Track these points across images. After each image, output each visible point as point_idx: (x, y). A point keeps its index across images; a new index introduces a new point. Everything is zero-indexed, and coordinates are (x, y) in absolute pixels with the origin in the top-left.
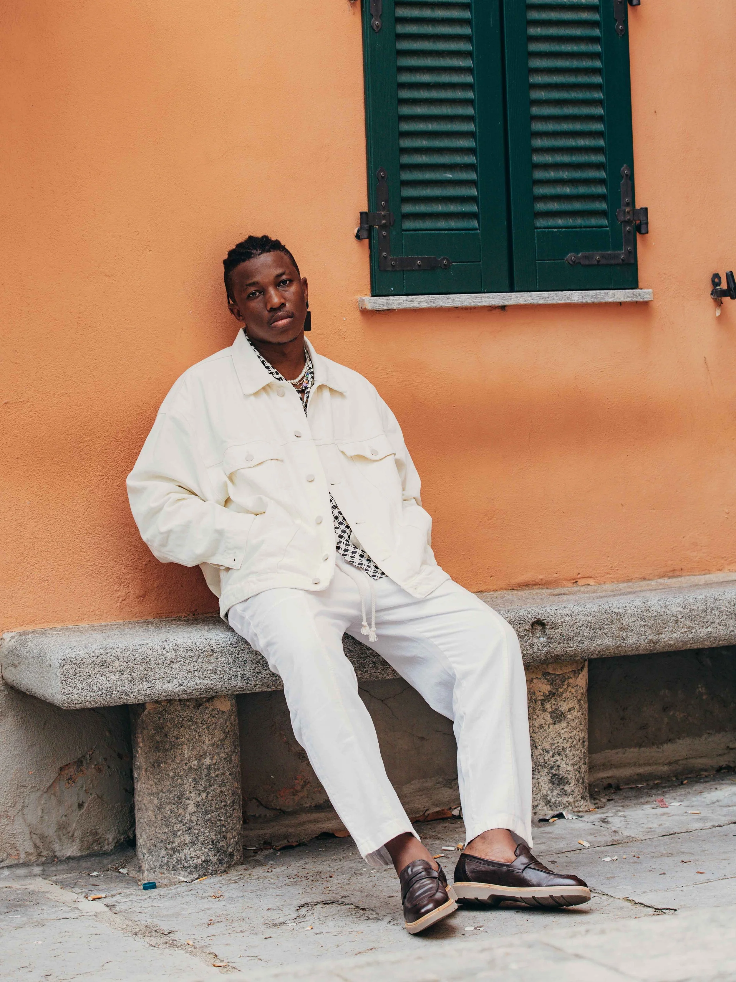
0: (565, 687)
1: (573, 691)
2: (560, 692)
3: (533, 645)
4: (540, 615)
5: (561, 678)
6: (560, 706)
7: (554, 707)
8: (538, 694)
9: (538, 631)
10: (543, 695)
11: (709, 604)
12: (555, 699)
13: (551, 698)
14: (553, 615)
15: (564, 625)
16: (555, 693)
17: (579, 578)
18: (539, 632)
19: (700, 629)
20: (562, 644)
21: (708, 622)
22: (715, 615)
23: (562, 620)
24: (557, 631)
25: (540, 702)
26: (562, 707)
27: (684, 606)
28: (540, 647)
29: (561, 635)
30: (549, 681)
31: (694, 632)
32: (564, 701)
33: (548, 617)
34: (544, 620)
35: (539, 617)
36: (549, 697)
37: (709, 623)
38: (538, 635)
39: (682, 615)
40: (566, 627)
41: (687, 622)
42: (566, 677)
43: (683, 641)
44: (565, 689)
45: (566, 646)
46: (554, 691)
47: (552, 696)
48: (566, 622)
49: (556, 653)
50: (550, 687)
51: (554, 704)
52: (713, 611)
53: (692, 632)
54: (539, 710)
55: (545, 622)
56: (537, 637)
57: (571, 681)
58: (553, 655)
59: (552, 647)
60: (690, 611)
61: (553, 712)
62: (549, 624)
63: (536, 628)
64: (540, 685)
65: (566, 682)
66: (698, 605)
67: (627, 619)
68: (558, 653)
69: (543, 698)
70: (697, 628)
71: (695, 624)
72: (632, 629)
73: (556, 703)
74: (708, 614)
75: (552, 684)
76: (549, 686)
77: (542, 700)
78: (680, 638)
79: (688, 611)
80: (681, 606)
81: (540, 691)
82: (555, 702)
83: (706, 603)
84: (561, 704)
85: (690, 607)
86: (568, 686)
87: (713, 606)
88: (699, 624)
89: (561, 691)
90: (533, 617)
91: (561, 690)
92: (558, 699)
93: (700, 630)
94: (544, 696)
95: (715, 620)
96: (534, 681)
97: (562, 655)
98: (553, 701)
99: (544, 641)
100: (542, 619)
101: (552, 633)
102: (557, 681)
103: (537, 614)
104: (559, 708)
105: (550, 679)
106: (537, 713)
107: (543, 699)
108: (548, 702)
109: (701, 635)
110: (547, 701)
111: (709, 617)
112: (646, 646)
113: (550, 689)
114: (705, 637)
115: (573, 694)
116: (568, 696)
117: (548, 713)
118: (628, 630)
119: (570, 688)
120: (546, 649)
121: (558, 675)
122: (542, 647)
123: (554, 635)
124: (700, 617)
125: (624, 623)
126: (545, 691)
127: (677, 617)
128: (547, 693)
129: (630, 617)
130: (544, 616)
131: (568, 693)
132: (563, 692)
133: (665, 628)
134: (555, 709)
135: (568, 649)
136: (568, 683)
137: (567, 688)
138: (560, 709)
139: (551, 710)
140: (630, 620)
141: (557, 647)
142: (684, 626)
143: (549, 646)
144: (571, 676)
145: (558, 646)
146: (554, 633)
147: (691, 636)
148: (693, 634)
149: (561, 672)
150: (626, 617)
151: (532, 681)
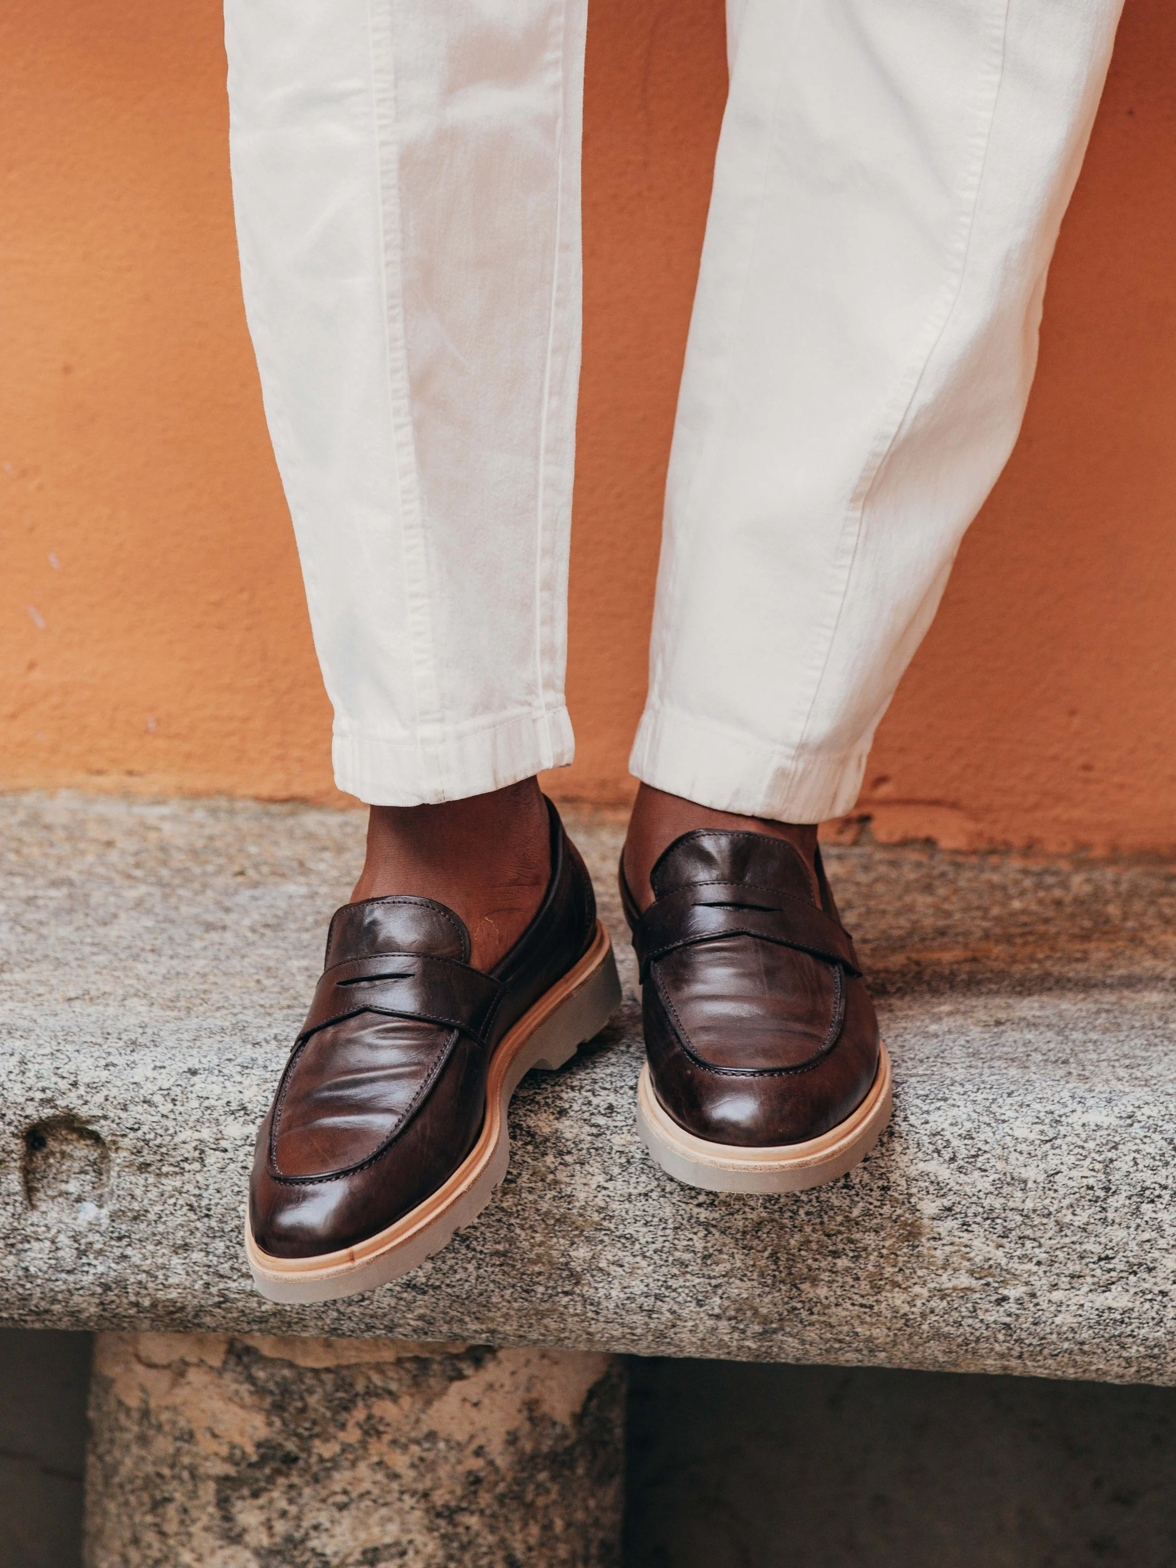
0: (352, 1435)
1: (400, 1461)
2: (321, 1460)
3: (26, 1239)
4: (82, 1090)
5: (329, 1387)
6: (316, 1527)
7: (280, 1527)
8: (206, 1445)
9: (76, 1166)
10: (230, 1459)
11: (1124, 1165)
12: (291, 1487)
13: (271, 1480)
14: (157, 1099)
15: (213, 1158)
16: (295, 1459)
17: (886, 803)
18: (83, 1172)
19: (1054, 1286)
20: (197, 1256)
21: (1107, 1258)
22: (1160, 1229)
23: (206, 1134)
24: (169, 1184)
25: (212, 1486)
26: (324, 1537)
27: (963, 1153)
28: (68, 1255)
29: (191, 1208)
30: (260, 1391)
31: (1019, 1301)
32: (342, 1507)
33: (125, 1108)
34: (95, 1119)
35: (71, 1100)
36: (258, 1474)
37: (1118, 1264)
38: (73, 1187)
39: (947, 1203)
40: (222, 1170)
41: (976, 1243)
42: (360, 1387)
43: (947, 1336)
44: (346, 1448)
45: (225, 1268)
46: (291, 1446)
47: (278, 1472)
48: (224, 1144)
49: (160, 1295)
50: (270, 1424)
51: (284, 1514)
52: (1146, 1208)
53: (1005, 1299)
54: (207, 1529)
55: (103, 1129)
56: (65, 1194)
57: (385, 1409)
58: (146, 1302)
59: (136, 1259)
60: (998, 1186)
61: (279, 1552)
62: (126, 1143)
63: (68, 1149)
64: (218, 1405)
65: (359, 1414)
66: (1053, 1163)
67: (601, 1179)
68: (173, 1294)
69: (231, 1471)
70: (1041, 1283)
71: (1025, 1258)
72: (630, 1230)
73: (293, 1510)
74: (1110, 1215)
75: (278, 1408)
76: (258, 1420)
77: (224, 1480)
78: (923, 1315)
79: (985, 1184)
80: (947, 1154)
81: (215, 1436)
82: (291, 1501)
83: (1112, 1155)
84: (323, 1518)
85: (1000, 1165)
86: (366, 1433)
87: (1149, 1178)
88: (1052, 1263)
89: (327, 1455)
90: (39, 1095)
91: (327, 1450)
92: (307, 1491)
93: (1057, 1296)
94: (237, 1464)
95: (1156, 1254)
96: (194, 1376)
97: (200, 1311)
98: (278, 1497)
99: (93, 1227)
100: (84, 1112)
101: (138, 1192)
102: (313, 1400)
103: (63, 1085)
104: (306, 1538)
105: (271, 1386)
106: (195, 1543)
107: (227, 1478)
108: (255, 1495)
109: (1058, 1320)
110: (246, 1492)
111: (1118, 1234)
112: (714, 1329)
113: (263, 1432)
114: (1085, 1334)
115: (396, 1476)
116: (366, 1486)
117: (248, 1554)
118: (601, 1235)
119: (377, 1449)
120: (101, 1269)
121: (316, 1372)
122: (82, 1253)
123: (153, 1203)
124: (1061, 1227)
125: (581, 1196)
126: (237, 1439)
127: (914, 1210)
128: (250, 1449)
129: (616, 1170)
130: (99, 1098)
131: (363, 1469)
132: (332, 1460)
133: (836, 1254)
134: (289, 1539)
135: (232, 1285)
136: (369, 1417)
137: (364, 1444)
138: (312, 1544)
139: (265, 1541)
140: (619, 1187)
141: (163, 1267)
142: (955, 1259)
143: (117, 1252)
144: (394, 1386)
145: (176, 1260)
146: (154, 1194)
147: (995, 1315)
148: (1012, 1307)
149: (329, 1362)
150: (594, 1167)
151: (182, 1374)
